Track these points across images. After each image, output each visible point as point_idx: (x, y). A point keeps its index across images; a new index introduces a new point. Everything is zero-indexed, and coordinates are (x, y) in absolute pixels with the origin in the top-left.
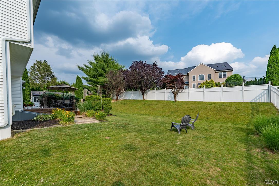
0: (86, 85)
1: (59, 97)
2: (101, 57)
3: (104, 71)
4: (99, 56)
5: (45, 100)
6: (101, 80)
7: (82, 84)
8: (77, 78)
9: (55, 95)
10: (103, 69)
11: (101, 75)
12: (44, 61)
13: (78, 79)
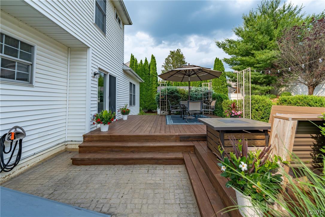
0: (230, 72)
1: (184, 94)
2: (259, 14)
3: (269, 38)
4: (255, 13)
5: (162, 101)
6: (264, 57)
7: (223, 71)
8: (216, 61)
9: (178, 92)
10: (268, 32)
11: (262, 47)
12: (178, 50)
13: (217, 63)
